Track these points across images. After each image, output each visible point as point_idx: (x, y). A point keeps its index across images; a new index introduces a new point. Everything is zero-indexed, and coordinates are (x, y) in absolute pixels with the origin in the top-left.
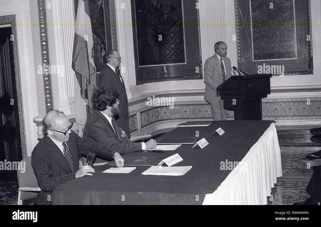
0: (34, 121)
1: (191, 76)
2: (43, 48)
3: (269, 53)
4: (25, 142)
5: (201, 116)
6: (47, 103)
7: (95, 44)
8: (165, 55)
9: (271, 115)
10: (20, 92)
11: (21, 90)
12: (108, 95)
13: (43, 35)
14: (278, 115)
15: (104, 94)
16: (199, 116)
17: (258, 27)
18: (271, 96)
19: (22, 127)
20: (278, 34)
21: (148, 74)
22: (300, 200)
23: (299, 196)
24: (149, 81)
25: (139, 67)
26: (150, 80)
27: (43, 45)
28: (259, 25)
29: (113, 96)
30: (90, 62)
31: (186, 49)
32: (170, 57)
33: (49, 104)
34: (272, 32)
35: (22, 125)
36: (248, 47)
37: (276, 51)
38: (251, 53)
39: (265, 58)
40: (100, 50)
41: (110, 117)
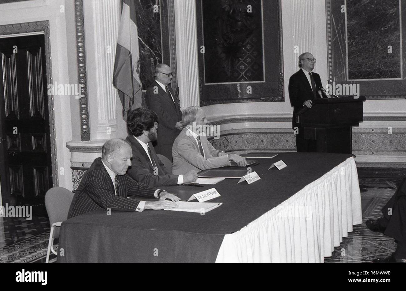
0: (67, 146)
1: (270, 98)
2: (80, 60)
3: (368, 72)
4: (56, 170)
5: (280, 147)
6: (82, 125)
7: (148, 56)
8: (238, 70)
9: (367, 149)
10: (52, 111)
11: (53, 109)
12: (145, 118)
13: (80, 44)
14: (376, 149)
15: (140, 116)
16: (277, 147)
17: (354, 39)
18: (363, 125)
19: (54, 153)
20: (379, 49)
21: (217, 94)
22: (375, 253)
23: (376, 248)
24: (218, 102)
25: (205, 84)
26: (219, 100)
27: (80, 56)
28: (356, 36)
29: (150, 119)
30: (135, 79)
31: (265, 64)
32: (245, 74)
33: (85, 127)
34: (371, 46)
35: (54, 149)
36: (341, 63)
37: (376, 69)
38: (345, 70)
39: (362, 77)
40: (154, 64)
41: (146, 144)
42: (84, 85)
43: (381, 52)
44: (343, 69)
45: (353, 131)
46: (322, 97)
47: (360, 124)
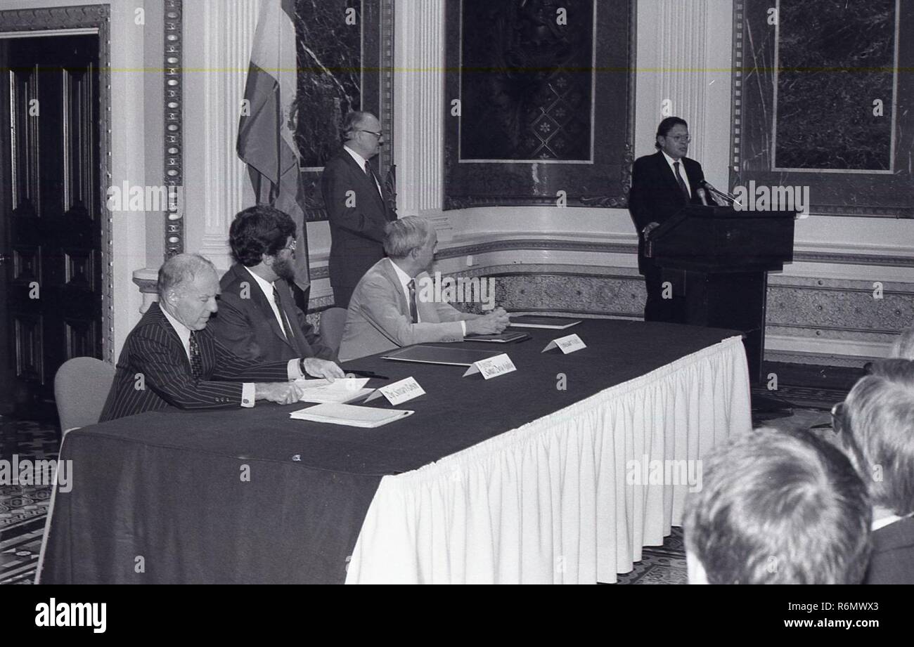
0: (135, 280)
1: (601, 199)
2: (169, 94)
3: (818, 152)
4: (110, 330)
5: (617, 309)
6: (168, 236)
7: (327, 92)
8: (536, 134)
9: (805, 323)
12: (266, 227)
13: (171, 60)
14: (824, 324)
15: (255, 223)
16: (611, 308)
17: (793, 77)
18: (792, 270)
19: (107, 293)
20: (845, 102)
21: (487, 184)
24: (487, 202)
25: (461, 161)
26: (496, 198)
27: (170, 86)
28: (798, 72)
29: (276, 229)
30: (283, 139)
31: (595, 124)
32: (551, 144)
33: (173, 240)
34: (828, 95)
35: (107, 286)
36: (761, 129)
37: (838, 146)
38: (768, 146)
39: (804, 164)
40: (340, 110)
41: (270, 283)
42: (177, 150)
43: (850, 109)
44: (765, 143)
45: (769, 282)
46: (705, 203)
47: (786, 267)
